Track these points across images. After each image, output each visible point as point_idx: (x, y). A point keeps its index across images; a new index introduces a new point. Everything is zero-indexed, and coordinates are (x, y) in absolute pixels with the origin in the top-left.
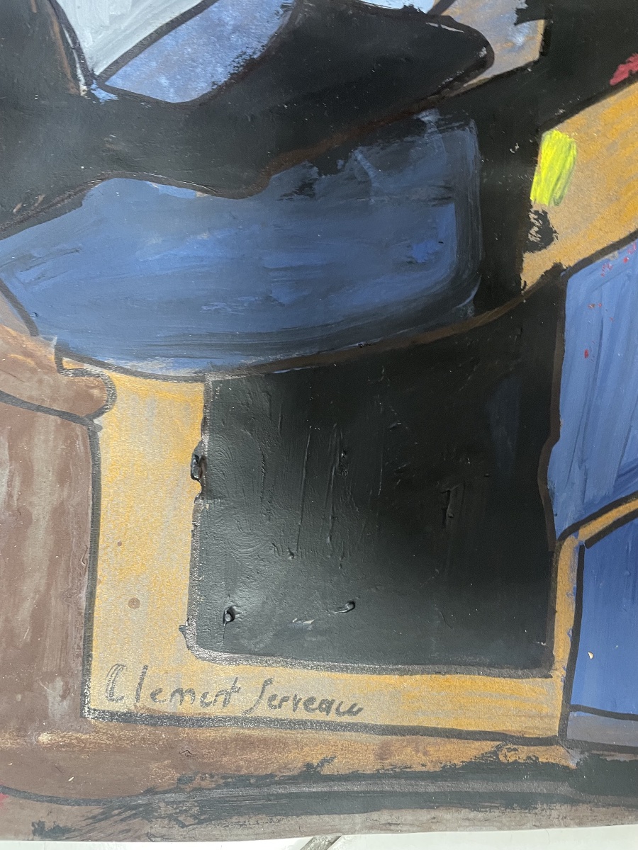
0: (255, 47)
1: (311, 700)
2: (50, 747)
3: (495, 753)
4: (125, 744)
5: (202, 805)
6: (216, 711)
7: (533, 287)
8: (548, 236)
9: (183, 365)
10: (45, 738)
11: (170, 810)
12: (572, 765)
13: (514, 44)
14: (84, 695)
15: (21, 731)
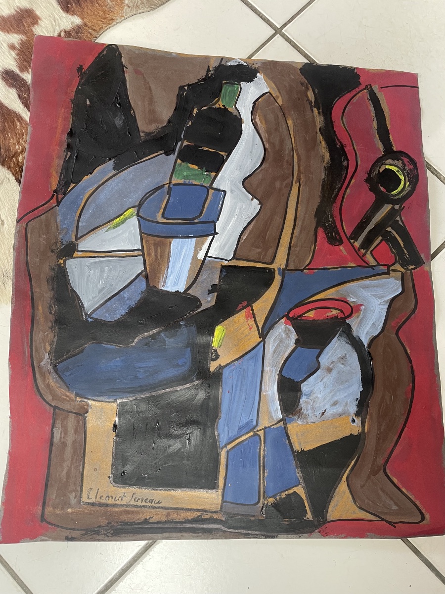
0: (133, 303)
1: (147, 499)
2: (71, 513)
3: (201, 516)
4: (92, 512)
5: (114, 531)
6: (119, 502)
7: (213, 372)
8: (217, 357)
9: (111, 398)
10: (69, 510)
11: (105, 532)
12: (224, 520)
13: (208, 301)
14: (81, 497)
15: (63, 508)
